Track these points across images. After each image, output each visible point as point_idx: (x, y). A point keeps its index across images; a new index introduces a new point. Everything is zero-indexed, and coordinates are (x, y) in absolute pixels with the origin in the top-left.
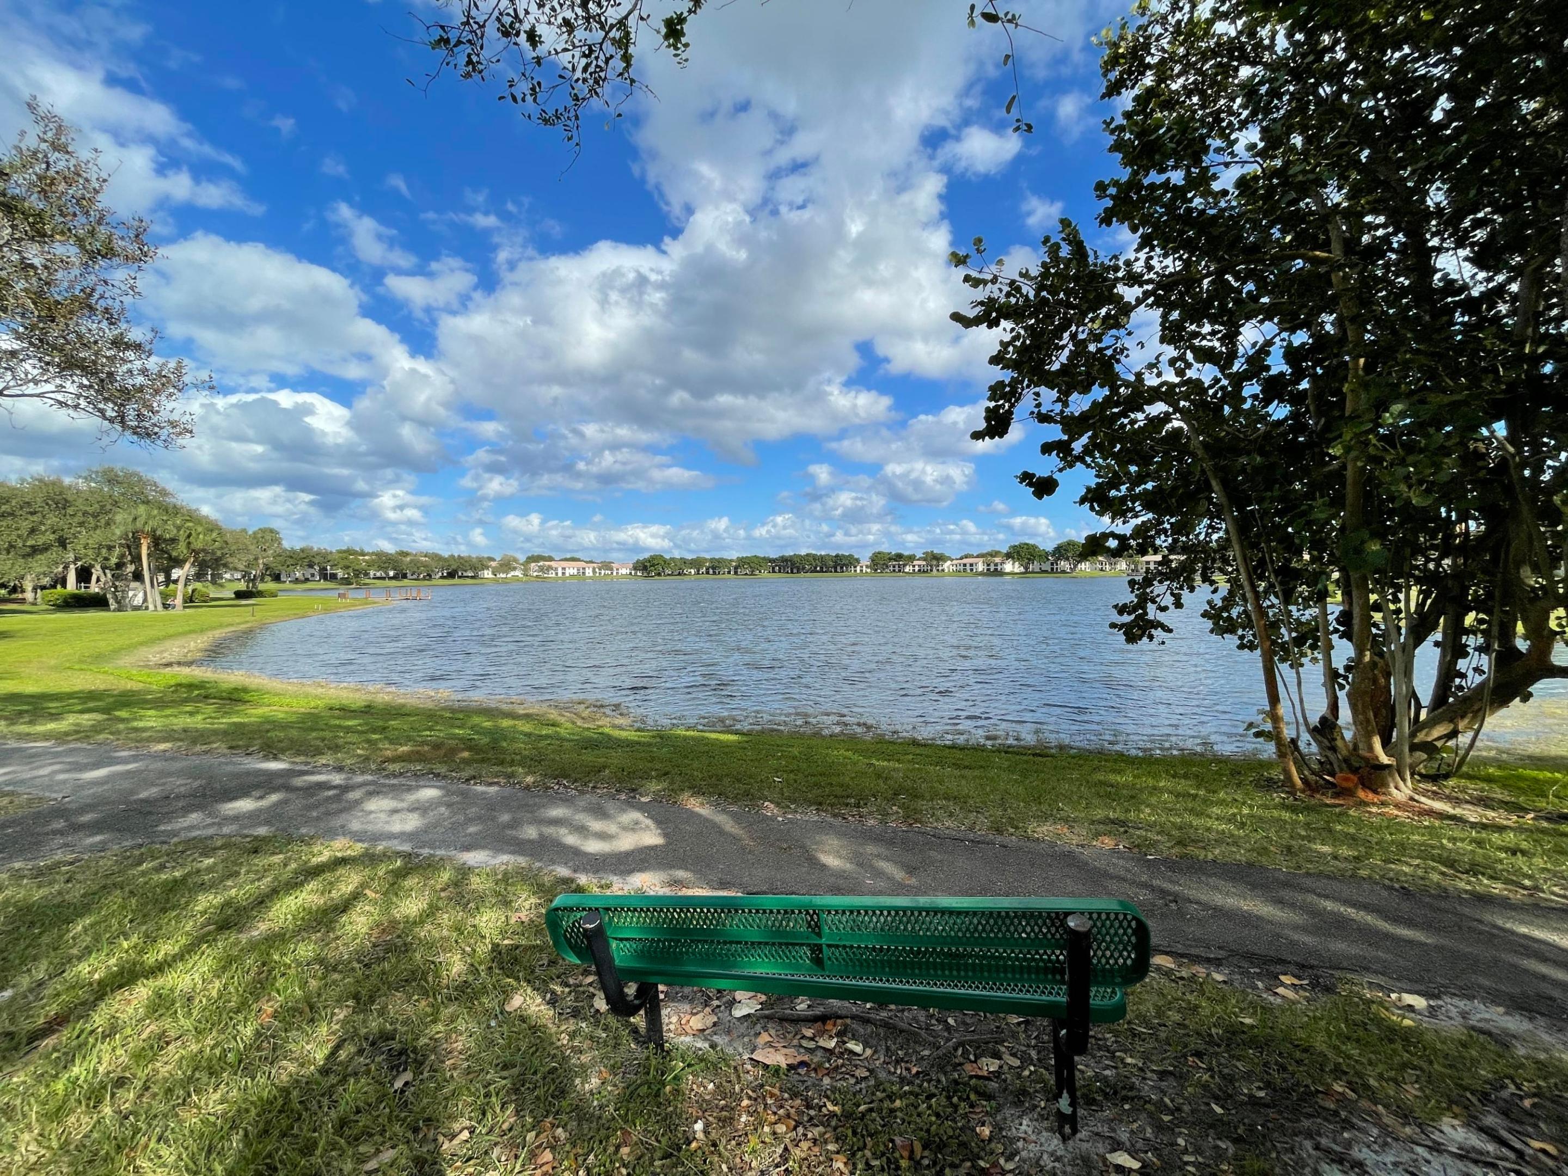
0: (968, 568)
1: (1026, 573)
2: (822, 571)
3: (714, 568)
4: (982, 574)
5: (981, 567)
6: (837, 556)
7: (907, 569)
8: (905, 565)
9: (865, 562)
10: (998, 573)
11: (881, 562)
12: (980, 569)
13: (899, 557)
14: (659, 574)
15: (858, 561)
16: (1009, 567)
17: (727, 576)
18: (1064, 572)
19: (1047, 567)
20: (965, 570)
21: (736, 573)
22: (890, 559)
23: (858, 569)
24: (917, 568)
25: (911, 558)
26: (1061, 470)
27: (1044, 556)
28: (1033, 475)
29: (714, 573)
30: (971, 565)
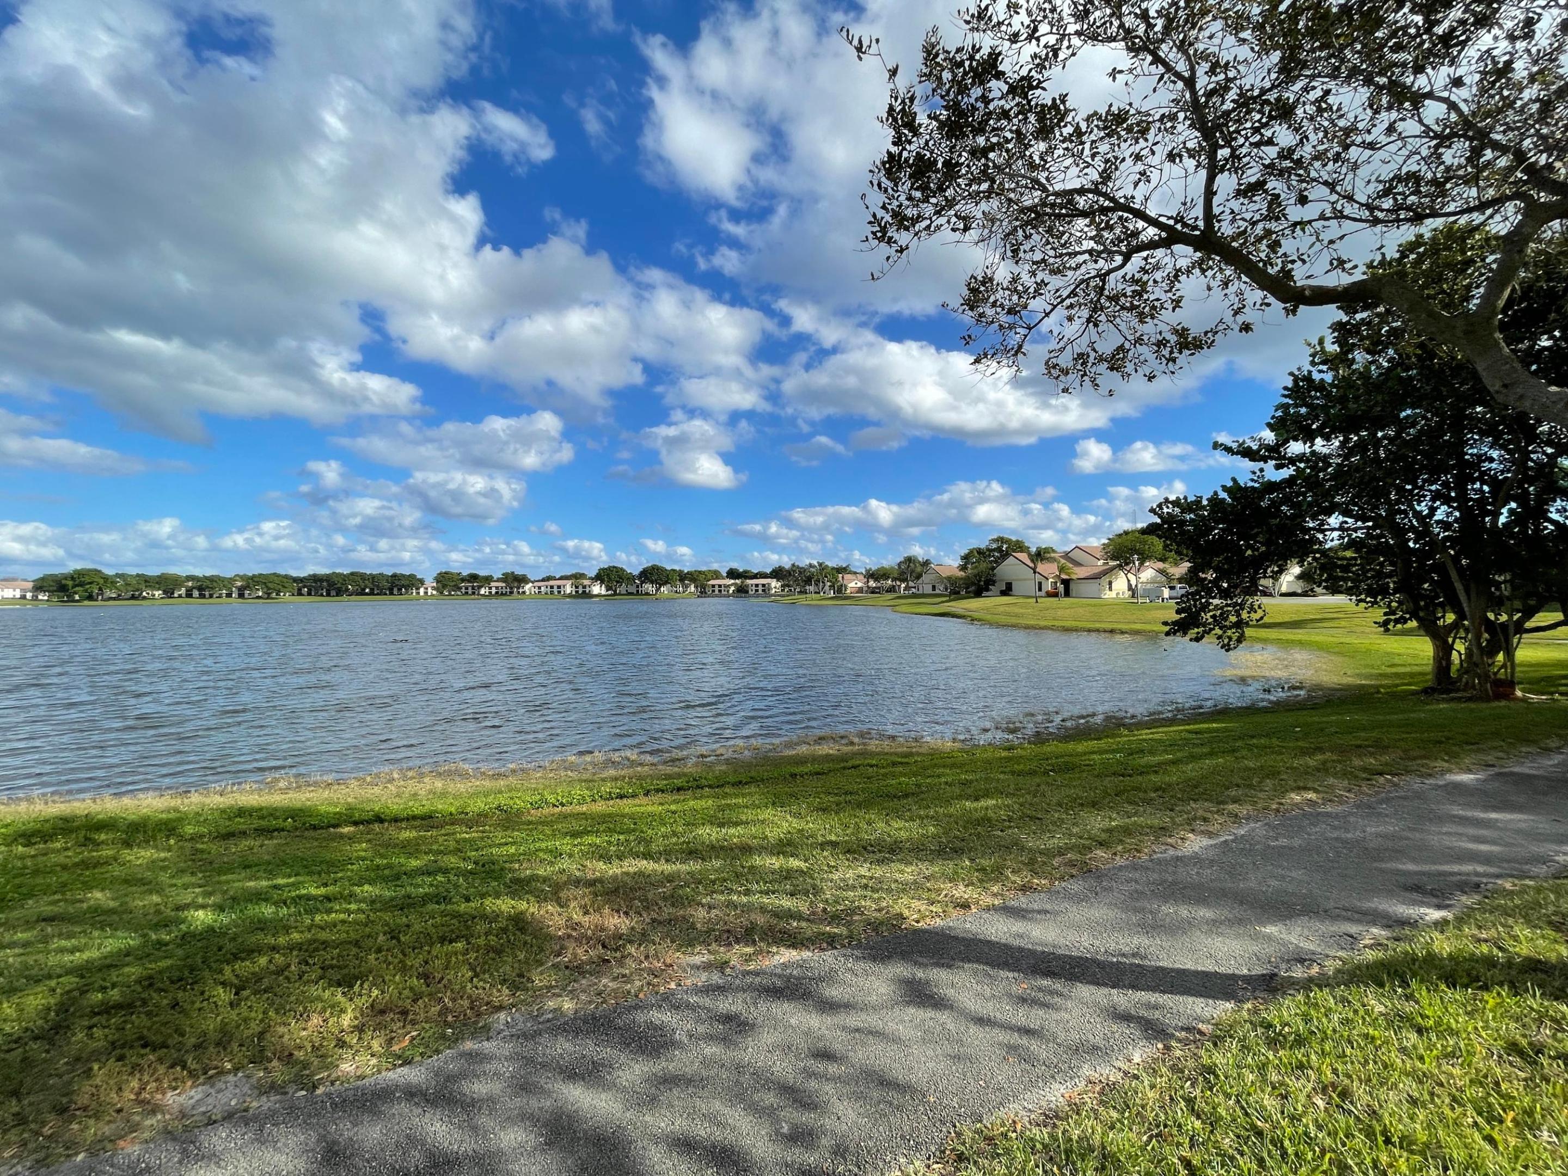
0: (555, 590)
1: (615, 594)
2: (372, 593)
3: (200, 589)
4: (570, 596)
5: (569, 589)
6: (394, 576)
7: (482, 591)
8: (479, 587)
9: (430, 583)
10: (586, 595)
11: (447, 582)
12: (568, 591)
13: (473, 577)
14: (90, 598)
15: (422, 582)
16: (597, 589)
17: (224, 599)
18: (647, 594)
19: (633, 589)
20: (552, 593)
21: (241, 596)
22: (463, 580)
23: (422, 591)
24: (494, 591)
25: (488, 580)
27: (630, 579)
29: (202, 596)
30: (559, 587)
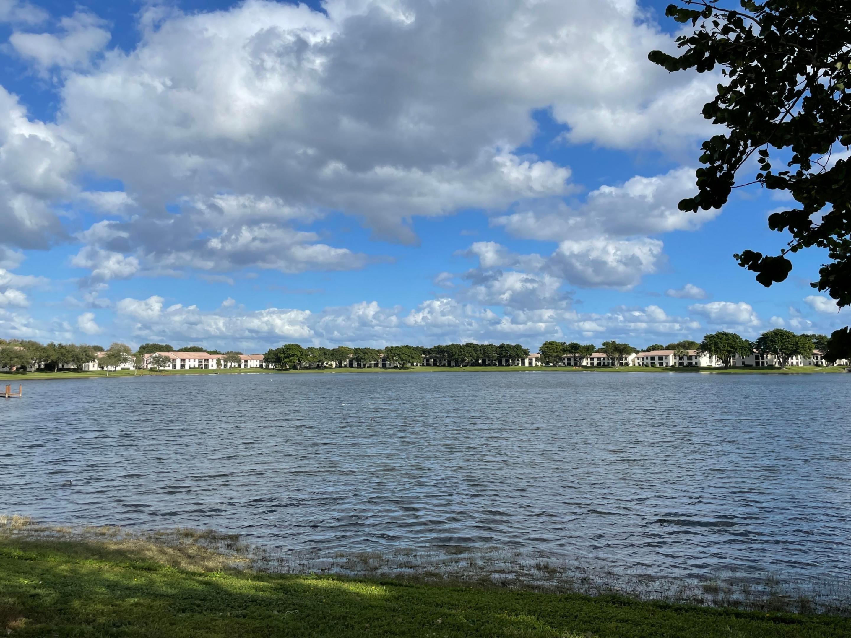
0: (657, 361)
1: (726, 367)
2: (484, 364)
3: (358, 360)
4: (673, 369)
5: (671, 361)
6: (502, 346)
7: (584, 363)
8: (581, 358)
9: (535, 353)
10: (692, 368)
11: (553, 354)
12: (671, 363)
13: (574, 347)
14: (294, 367)
15: (526, 352)
16: (705, 361)
17: (373, 369)
18: (771, 367)
19: (751, 361)
20: (653, 365)
21: (384, 366)
22: (564, 351)
23: (527, 361)
24: (596, 362)
25: (589, 349)
26: (794, 249)
27: (747, 347)
28: (759, 255)
29: (359, 366)
30: (661, 358)
